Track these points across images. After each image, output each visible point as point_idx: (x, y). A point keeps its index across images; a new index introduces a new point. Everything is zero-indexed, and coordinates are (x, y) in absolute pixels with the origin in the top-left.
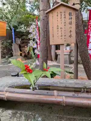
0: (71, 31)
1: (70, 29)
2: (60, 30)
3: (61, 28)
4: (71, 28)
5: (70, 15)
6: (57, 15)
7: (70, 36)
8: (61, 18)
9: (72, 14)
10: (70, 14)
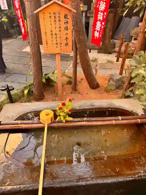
0: (67, 38)
1: (66, 36)
2: (54, 36)
3: (56, 34)
4: (66, 34)
5: (65, 18)
6: (50, 17)
7: (67, 44)
8: (55, 21)
9: (69, 17)
10: (66, 16)
